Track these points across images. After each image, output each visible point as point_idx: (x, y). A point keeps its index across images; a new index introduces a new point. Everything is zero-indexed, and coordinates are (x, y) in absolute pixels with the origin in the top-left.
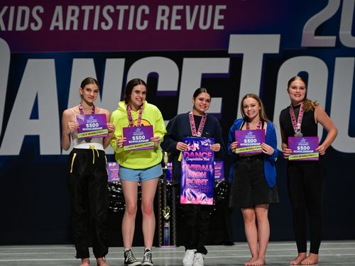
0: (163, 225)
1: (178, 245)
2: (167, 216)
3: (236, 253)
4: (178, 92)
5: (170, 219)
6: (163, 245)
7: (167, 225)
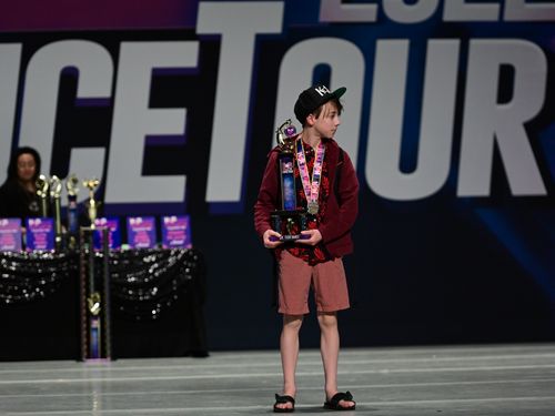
0: (88, 323)
1: (114, 358)
2: (95, 308)
3: (213, 369)
4: (111, 101)
5: (101, 314)
6: (88, 357)
7: (96, 324)
